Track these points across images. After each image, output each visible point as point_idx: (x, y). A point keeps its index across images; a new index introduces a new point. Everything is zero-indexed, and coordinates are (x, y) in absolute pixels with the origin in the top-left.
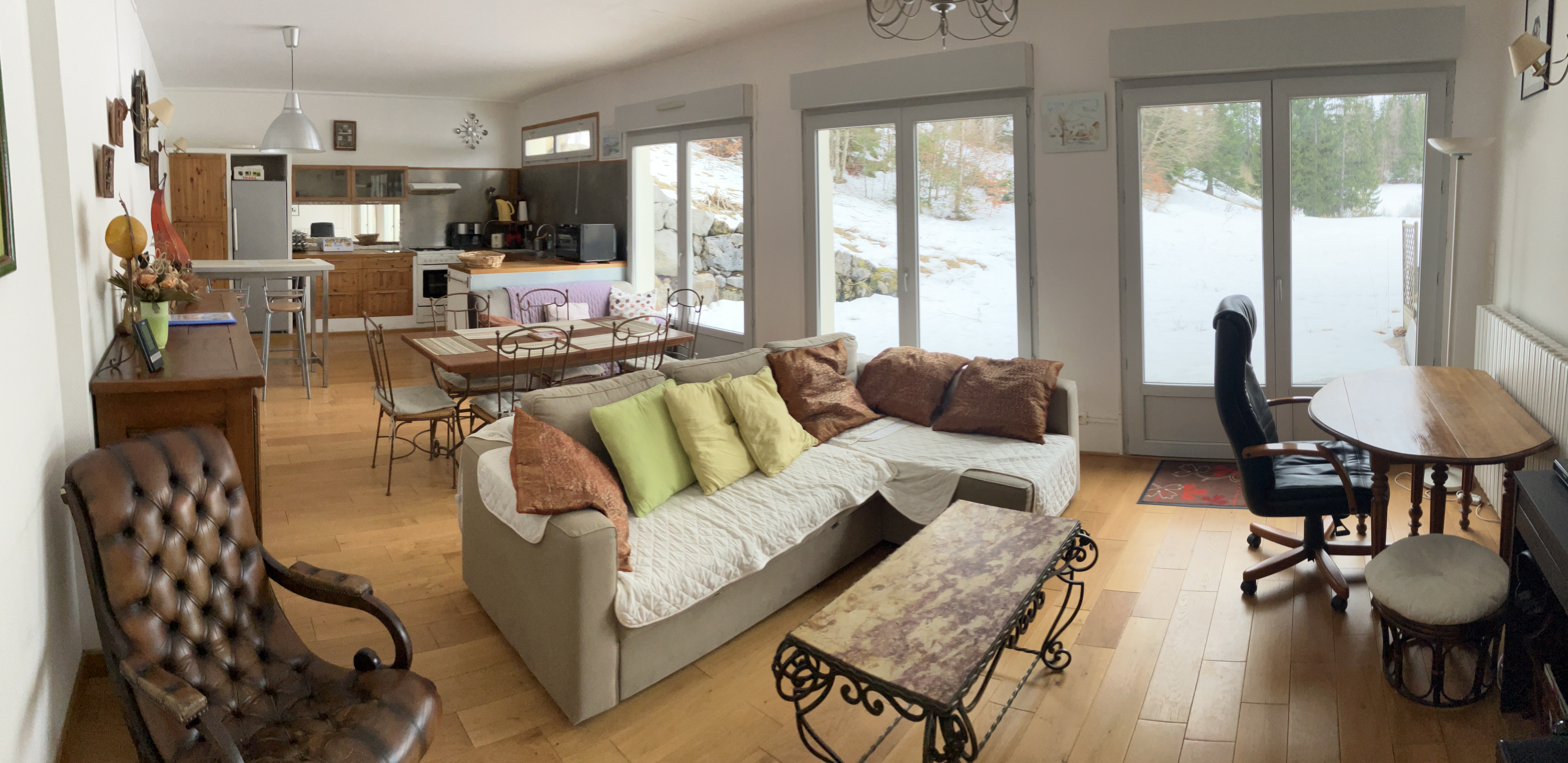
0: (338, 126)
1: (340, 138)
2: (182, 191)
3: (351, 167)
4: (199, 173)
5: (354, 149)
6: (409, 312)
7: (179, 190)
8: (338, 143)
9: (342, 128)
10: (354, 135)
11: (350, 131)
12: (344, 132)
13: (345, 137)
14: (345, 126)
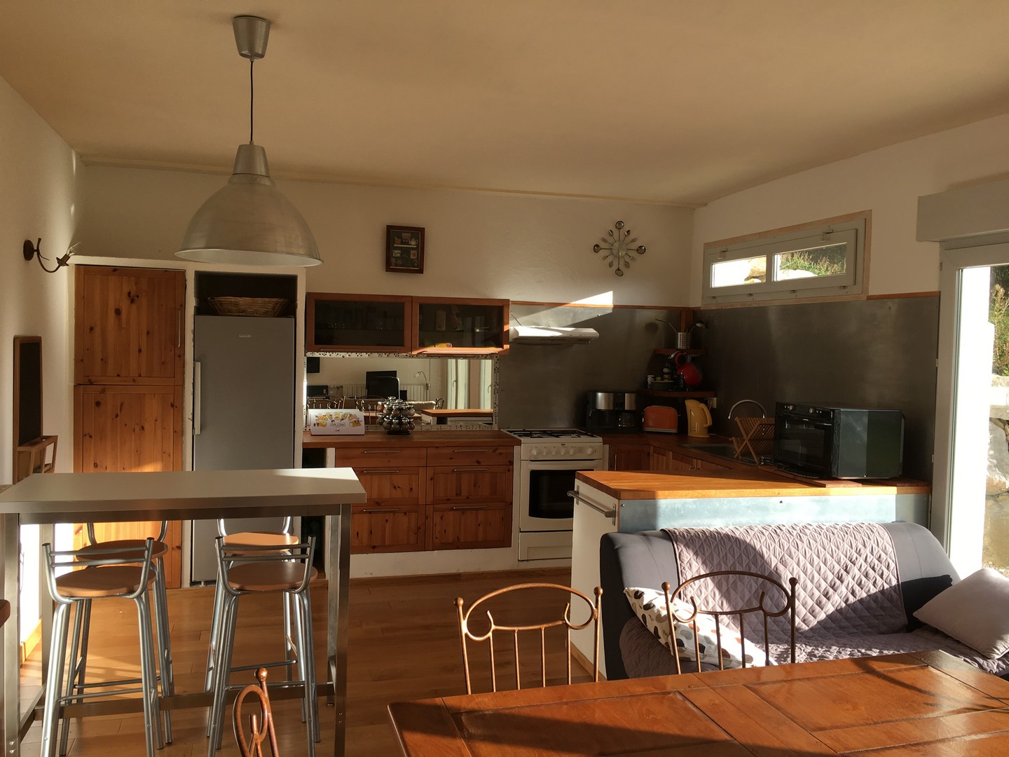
0: (393, 234)
1: (397, 253)
2: (98, 330)
3: (412, 299)
4: (132, 301)
5: (421, 271)
6: (504, 541)
7: (92, 329)
8: (393, 260)
9: (400, 237)
10: (421, 249)
11: (413, 243)
12: (402, 243)
13: (406, 252)
14: (406, 235)
